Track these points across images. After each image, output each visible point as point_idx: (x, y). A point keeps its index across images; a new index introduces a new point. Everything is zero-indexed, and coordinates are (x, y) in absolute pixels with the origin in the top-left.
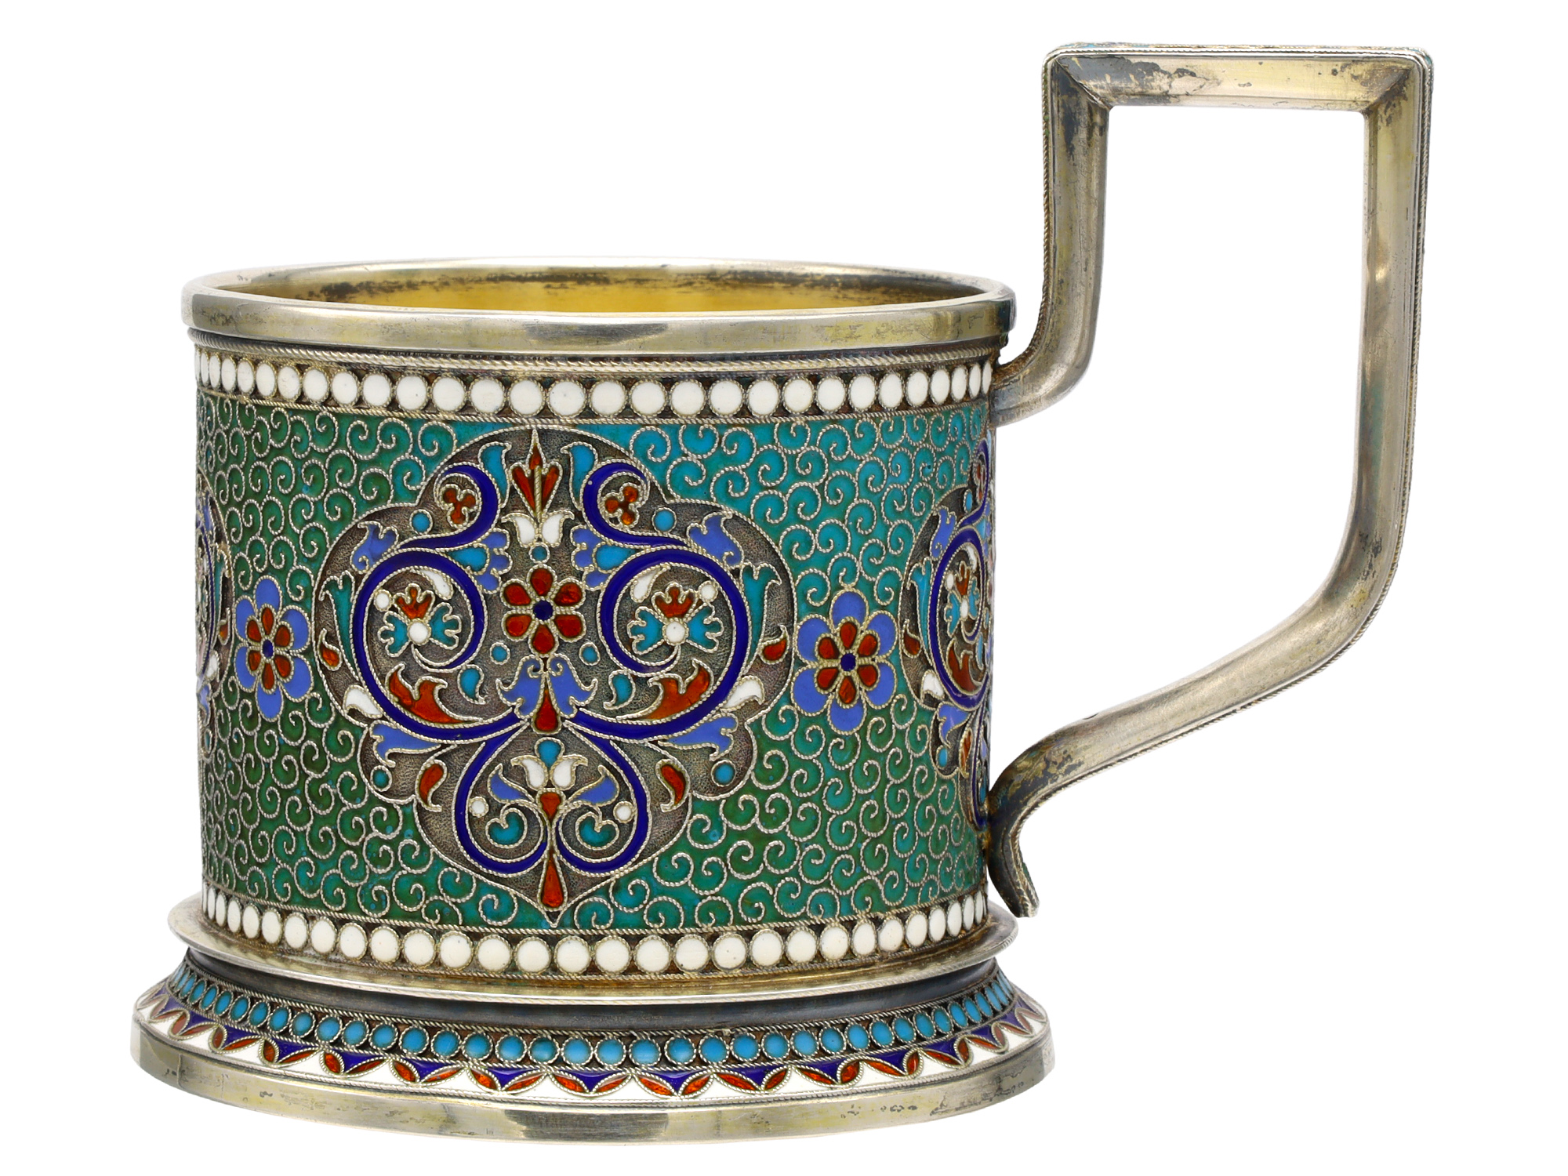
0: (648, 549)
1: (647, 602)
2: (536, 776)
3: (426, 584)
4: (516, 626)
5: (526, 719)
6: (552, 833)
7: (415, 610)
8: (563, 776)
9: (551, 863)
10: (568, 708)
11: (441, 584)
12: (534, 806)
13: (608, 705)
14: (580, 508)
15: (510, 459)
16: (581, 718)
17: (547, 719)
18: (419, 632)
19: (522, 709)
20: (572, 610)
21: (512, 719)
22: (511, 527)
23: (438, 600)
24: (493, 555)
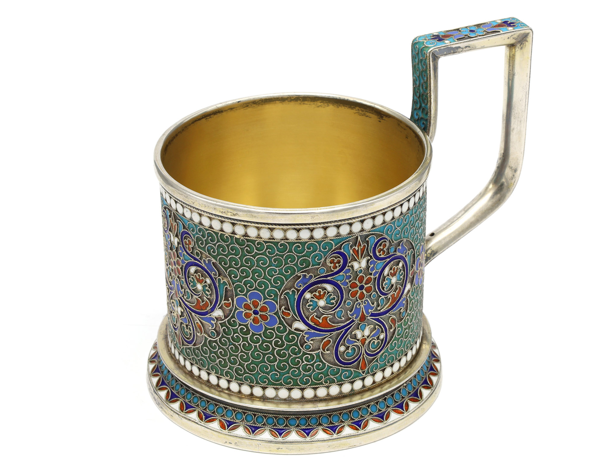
0: (388, 260)
1: (388, 275)
2: (359, 336)
3: (325, 289)
4: (354, 294)
5: (357, 321)
6: (363, 349)
7: (320, 297)
8: (367, 332)
9: (363, 358)
10: (368, 313)
11: (329, 287)
12: (359, 344)
13: (379, 308)
14: (372, 255)
15: (351, 247)
16: (372, 315)
17: (363, 318)
18: (322, 303)
19: (356, 318)
20: (369, 285)
21: (353, 321)
22: (352, 267)
23: (328, 292)
24: (346, 275)
